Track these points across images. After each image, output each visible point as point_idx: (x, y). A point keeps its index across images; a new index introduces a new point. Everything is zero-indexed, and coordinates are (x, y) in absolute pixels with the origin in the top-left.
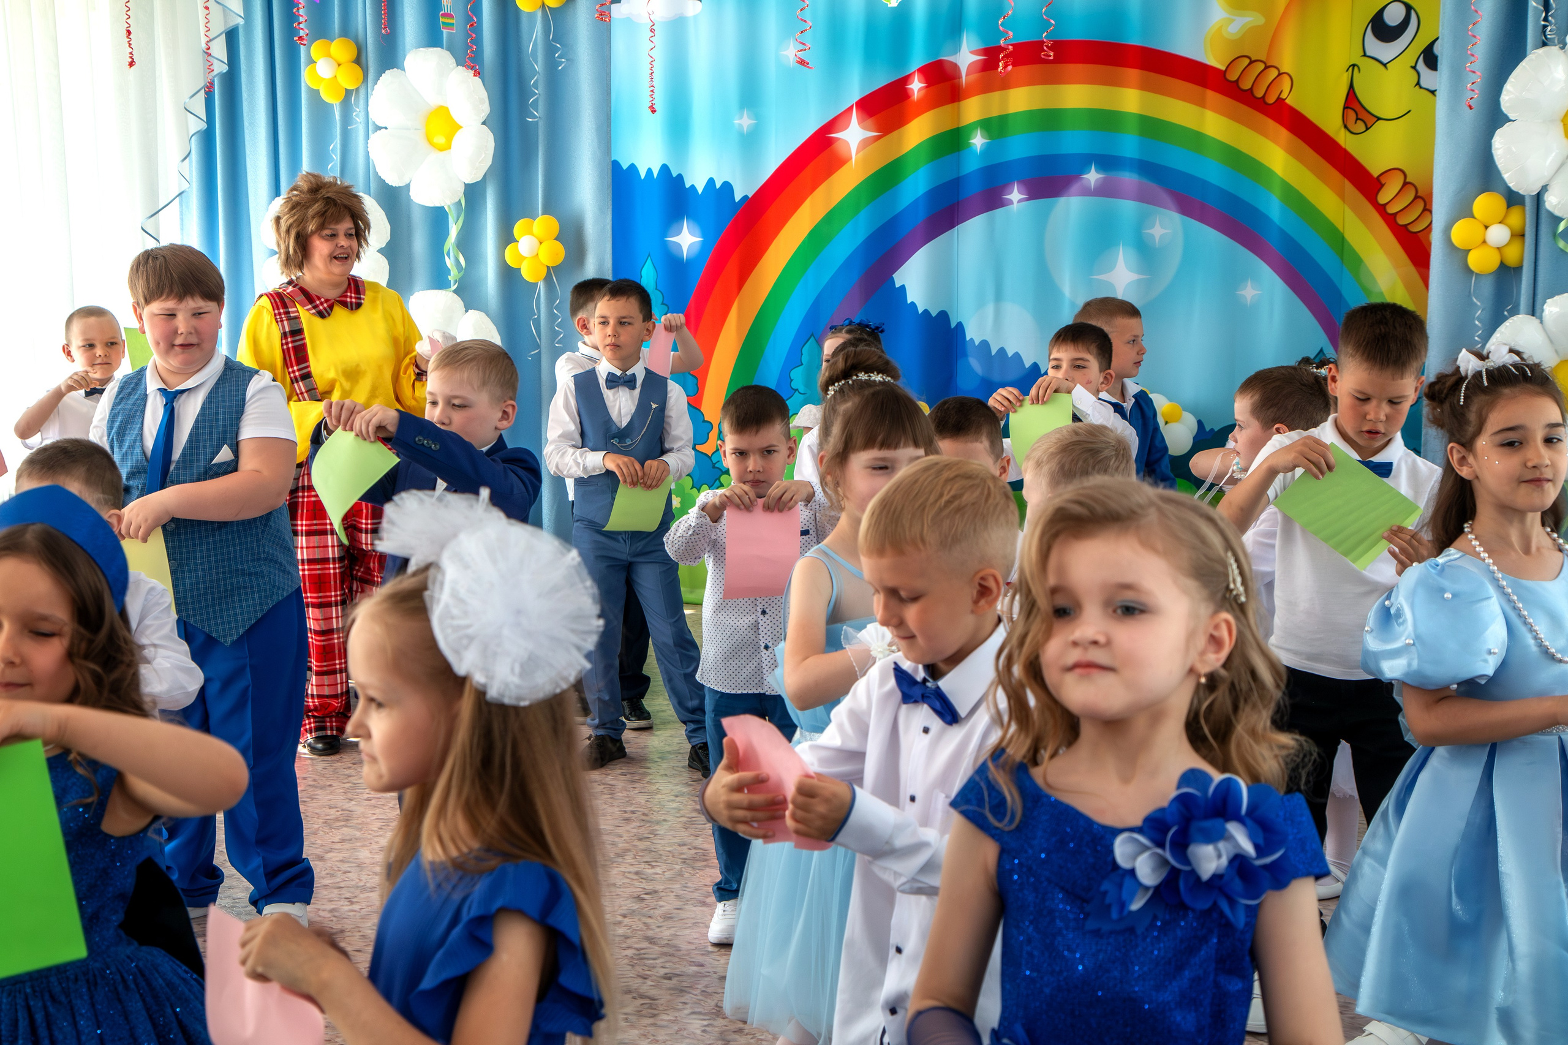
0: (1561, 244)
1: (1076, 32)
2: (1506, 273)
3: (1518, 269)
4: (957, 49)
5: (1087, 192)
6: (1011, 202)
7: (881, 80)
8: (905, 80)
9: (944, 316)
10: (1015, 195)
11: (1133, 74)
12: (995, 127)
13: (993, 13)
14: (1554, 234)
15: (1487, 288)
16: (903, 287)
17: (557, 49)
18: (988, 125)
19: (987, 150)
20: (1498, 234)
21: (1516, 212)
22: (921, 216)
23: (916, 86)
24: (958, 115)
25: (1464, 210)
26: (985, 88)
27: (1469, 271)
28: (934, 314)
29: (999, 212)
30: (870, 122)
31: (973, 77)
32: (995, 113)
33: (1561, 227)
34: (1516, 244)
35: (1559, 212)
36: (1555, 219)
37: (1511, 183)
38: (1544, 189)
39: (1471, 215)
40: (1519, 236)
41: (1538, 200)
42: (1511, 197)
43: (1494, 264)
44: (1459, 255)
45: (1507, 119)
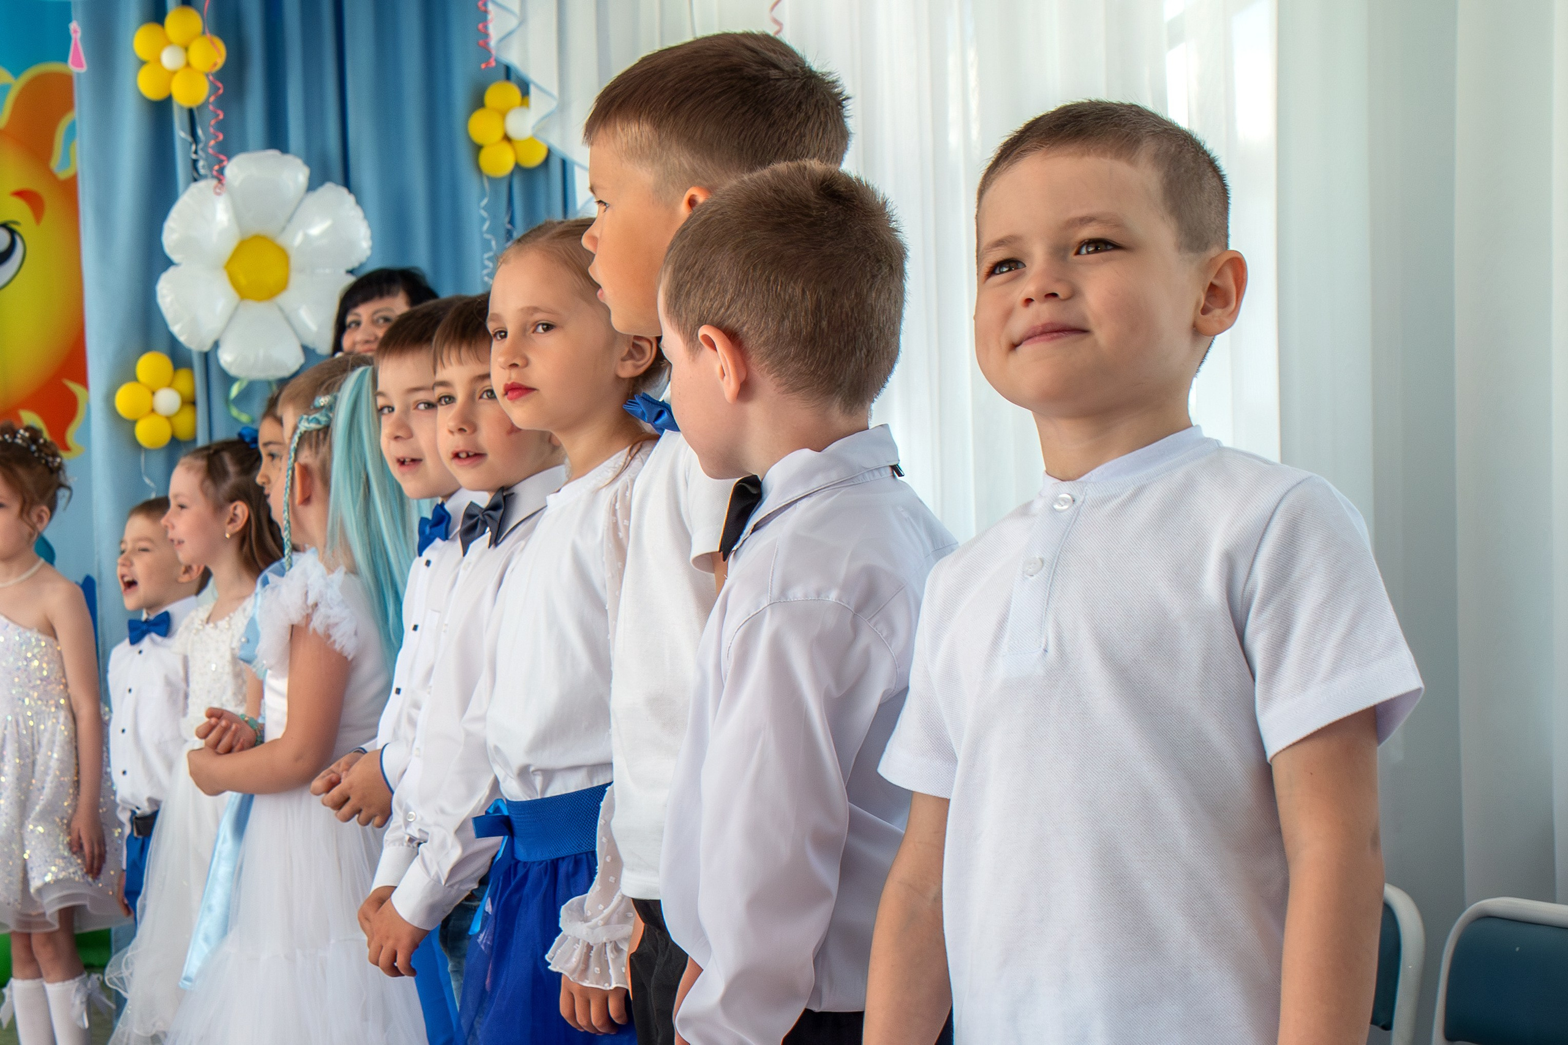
0: (237, 409)
14: (227, 400)
15: (158, 463)
20: (168, 400)
21: (183, 374)
25: (125, 373)
27: (137, 446)
33: (235, 390)
34: (188, 410)
35: (233, 371)
36: (228, 380)
37: (182, 339)
38: (216, 345)
39: (135, 379)
40: (190, 402)
41: (208, 358)
42: (178, 356)
43: (164, 437)
44: (124, 427)
45: (169, 263)
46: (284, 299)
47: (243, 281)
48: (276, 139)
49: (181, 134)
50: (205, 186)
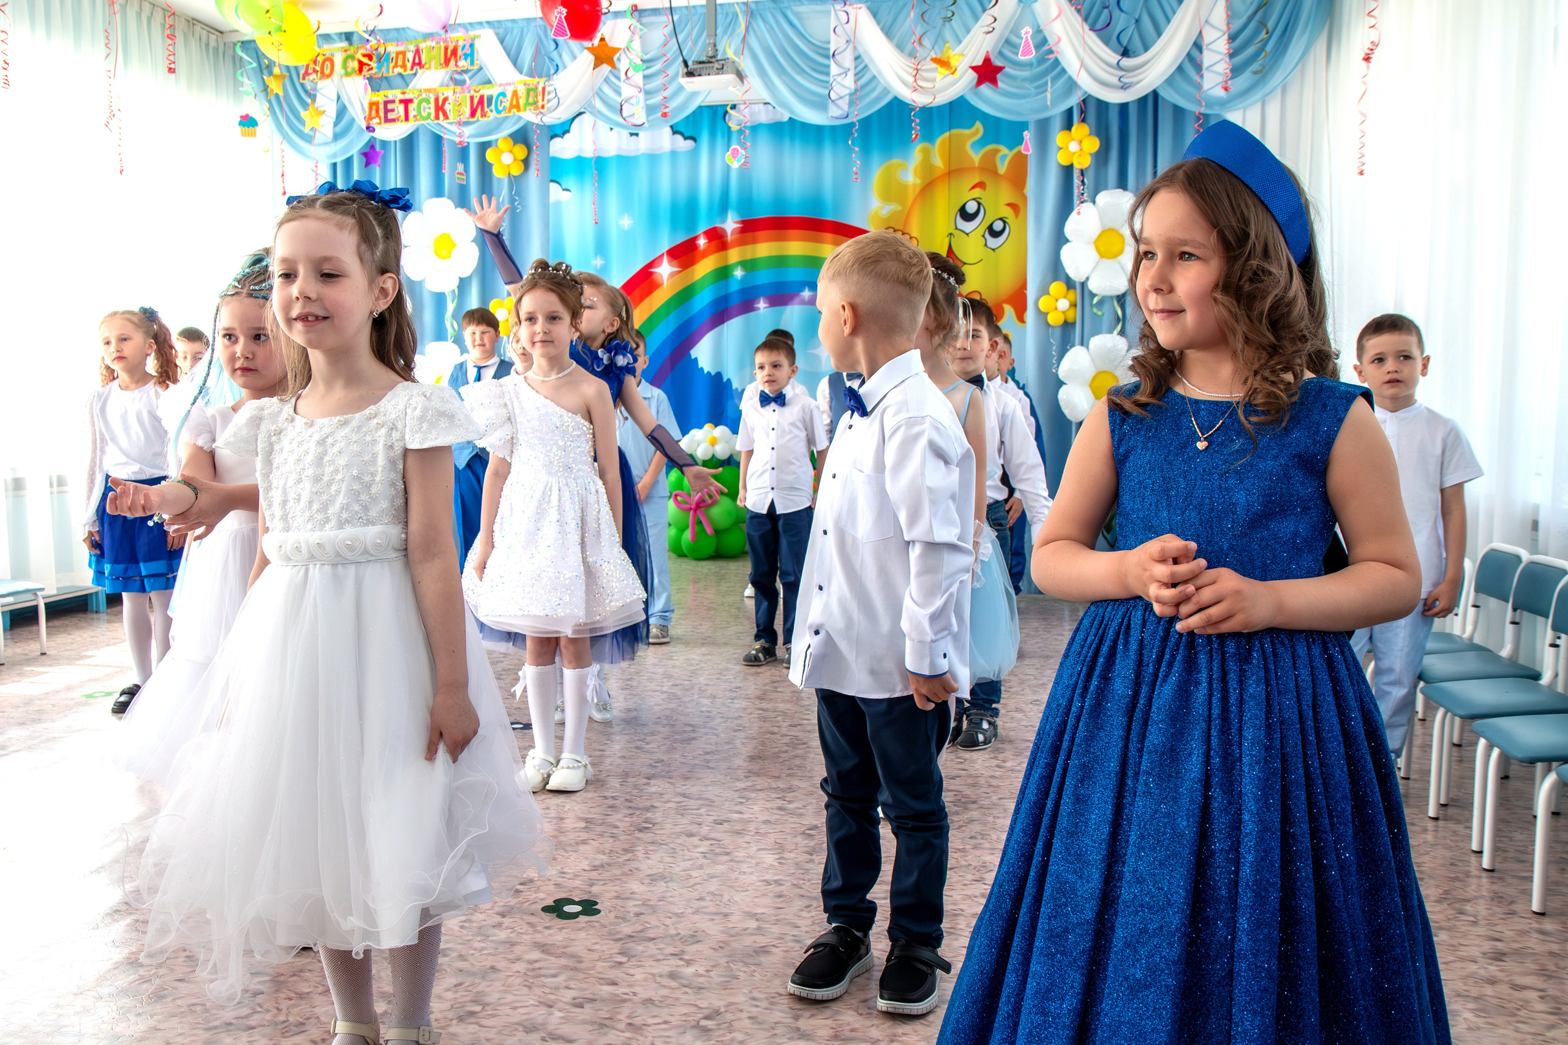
0: (1095, 310)
1: (794, 212)
2: (1067, 326)
3: (1074, 324)
4: (724, 220)
5: (803, 303)
6: (759, 309)
7: (681, 238)
8: (695, 238)
9: (719, 375)
10: (762, 305)
11: (829, 236)
12: (749, 265)
13: (746, 200)
14: (1092, 305)
15: (1058, 333)
16: (696, 359)
17: (515, 200)
18: (744, 264)
19: (744, 278)
20: (1063, 304)
21: (1071, 292)
22: (706, 316)
23: (702, 242)
24: (726, 258)
25: (1044, 291)
26: (741, 242)
27: (1048, 325)
28: (713, 373)
29: (752, 314)
30: (675, 262)
31: (735, 237)
32: (749, 257)
33: (1095, 300)
34: (1073, 309)
35: (1094, 291)
36: (1093, 295)
37: (1071, 275)
38: (1087, 279)
39: (1049, 294)
40: (1074, 305)
41: (1083, 285)
42: (1070, 284)
43: (1061, 321)
44: (1042, 315)
45: (1067, 241)
46: (1120, 258)
47: (1102, 249)
48: (1122, 184)
49: (1076, 181)
50: (1087, 207)
